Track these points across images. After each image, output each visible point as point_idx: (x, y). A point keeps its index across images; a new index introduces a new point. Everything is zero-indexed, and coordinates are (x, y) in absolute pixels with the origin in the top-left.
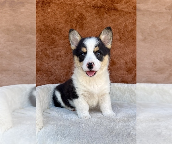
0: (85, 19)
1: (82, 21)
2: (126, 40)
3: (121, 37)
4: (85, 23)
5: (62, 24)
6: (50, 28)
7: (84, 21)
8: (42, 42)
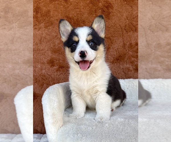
0: (112, 7)
1: (108, 9)
4: (112, 12)
5: (86, 15)
6: (72, 20)
7: (111, 10)
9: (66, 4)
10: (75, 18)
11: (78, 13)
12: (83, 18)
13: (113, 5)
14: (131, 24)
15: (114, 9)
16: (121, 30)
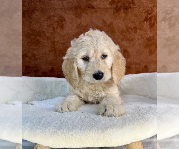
0: (65, 20)
4: (65, 24)
5: (46, 27)
8: (30, 44)
9: (30, 20)
10: (37, 30)
11: (39, 26)
12: (43, 29)
13: (65, 18)
15: (67, 21)
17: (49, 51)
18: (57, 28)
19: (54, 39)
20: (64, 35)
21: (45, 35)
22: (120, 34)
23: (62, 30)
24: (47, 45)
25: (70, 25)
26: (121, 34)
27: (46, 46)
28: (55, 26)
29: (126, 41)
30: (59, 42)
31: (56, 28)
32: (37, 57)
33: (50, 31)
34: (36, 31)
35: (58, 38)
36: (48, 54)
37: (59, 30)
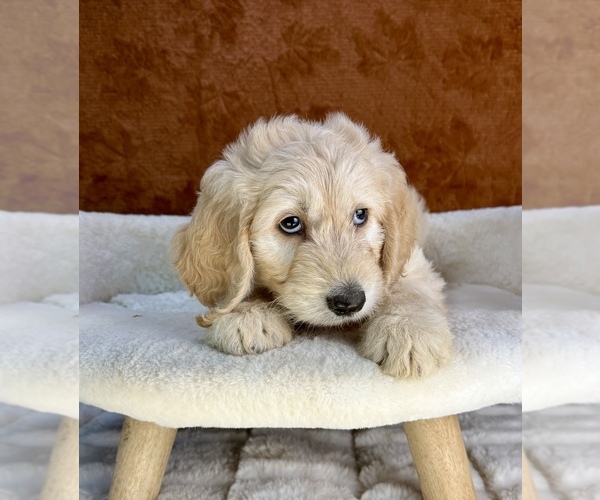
2: (382, 63)
3: (364, 56)
4: (241, 24)
5: (170, 35)
6: (133, 51)
8: (113, 94)
9: (116, 7)
11: (149, 29)
12: (162, 43)
14: (295, 55)
15: (248, 14)
16: (266, 71)
17: (180, 121)
18: (211, 37)
19: (198, 79)
20: (235, 62)
21: (169, 62)
22: (440, 64)
23: (227, 46)
24: (174, 99)
25: (260, 30)
26: (443, 61)
27: (171, 102)
28: (205, 32)
29: (461, 90)
30: (218, 87)
31: (207, 38)
32: (136, 142)
33: (186, 51)
34: (136, 49)
35: (212, 77)
36: (175, 133)
37: (217, 46)
